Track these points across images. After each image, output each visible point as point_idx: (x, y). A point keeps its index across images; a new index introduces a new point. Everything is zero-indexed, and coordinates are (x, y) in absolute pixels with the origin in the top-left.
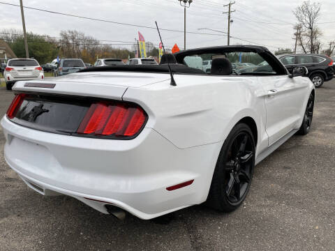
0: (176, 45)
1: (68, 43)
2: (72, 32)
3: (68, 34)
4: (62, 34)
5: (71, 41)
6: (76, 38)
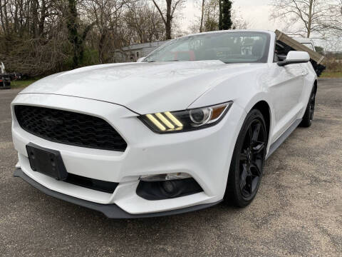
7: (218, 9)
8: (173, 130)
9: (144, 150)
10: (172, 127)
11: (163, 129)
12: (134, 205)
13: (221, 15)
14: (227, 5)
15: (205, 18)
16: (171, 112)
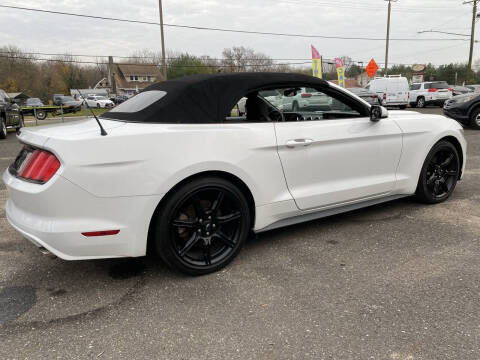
0: (372, 60)
1: (232, 66)
2: (238, 50)
3: (232, 51)
4: (224, 53)
5: (236, 62)
6: (243, 56)
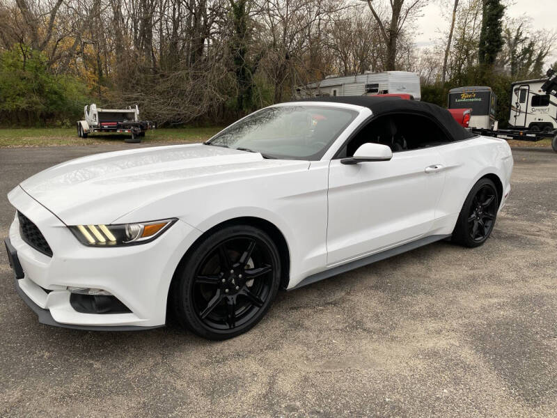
7: (480, 17)
8: (105, 243)
9: (65, 260)
10: (102, 240)
11: (92, 241)
12: (64, 314)
13: (484, 29)
14: (495, 12)
15: (457, 34)
16: (106, 225)
